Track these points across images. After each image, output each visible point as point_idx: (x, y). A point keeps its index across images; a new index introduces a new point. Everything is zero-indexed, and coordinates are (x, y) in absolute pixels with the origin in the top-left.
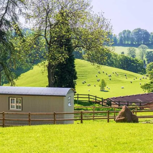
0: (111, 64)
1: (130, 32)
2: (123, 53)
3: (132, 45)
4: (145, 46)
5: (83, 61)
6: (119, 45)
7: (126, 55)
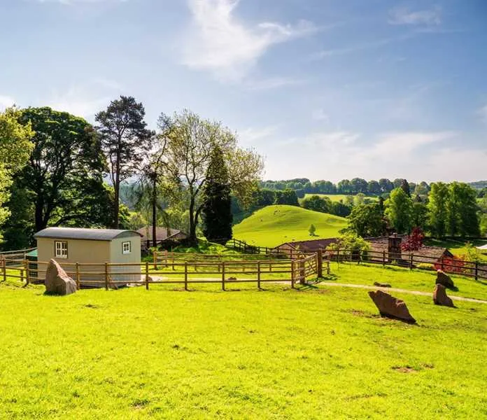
0: (326, 211)
1: (348, 181)
2: (341, 201)
3: (350, 193)
4: (362, 194)
5: (299, 208)
6: (338, 194)
7: (344, 203)
